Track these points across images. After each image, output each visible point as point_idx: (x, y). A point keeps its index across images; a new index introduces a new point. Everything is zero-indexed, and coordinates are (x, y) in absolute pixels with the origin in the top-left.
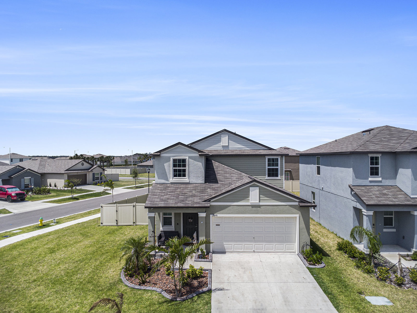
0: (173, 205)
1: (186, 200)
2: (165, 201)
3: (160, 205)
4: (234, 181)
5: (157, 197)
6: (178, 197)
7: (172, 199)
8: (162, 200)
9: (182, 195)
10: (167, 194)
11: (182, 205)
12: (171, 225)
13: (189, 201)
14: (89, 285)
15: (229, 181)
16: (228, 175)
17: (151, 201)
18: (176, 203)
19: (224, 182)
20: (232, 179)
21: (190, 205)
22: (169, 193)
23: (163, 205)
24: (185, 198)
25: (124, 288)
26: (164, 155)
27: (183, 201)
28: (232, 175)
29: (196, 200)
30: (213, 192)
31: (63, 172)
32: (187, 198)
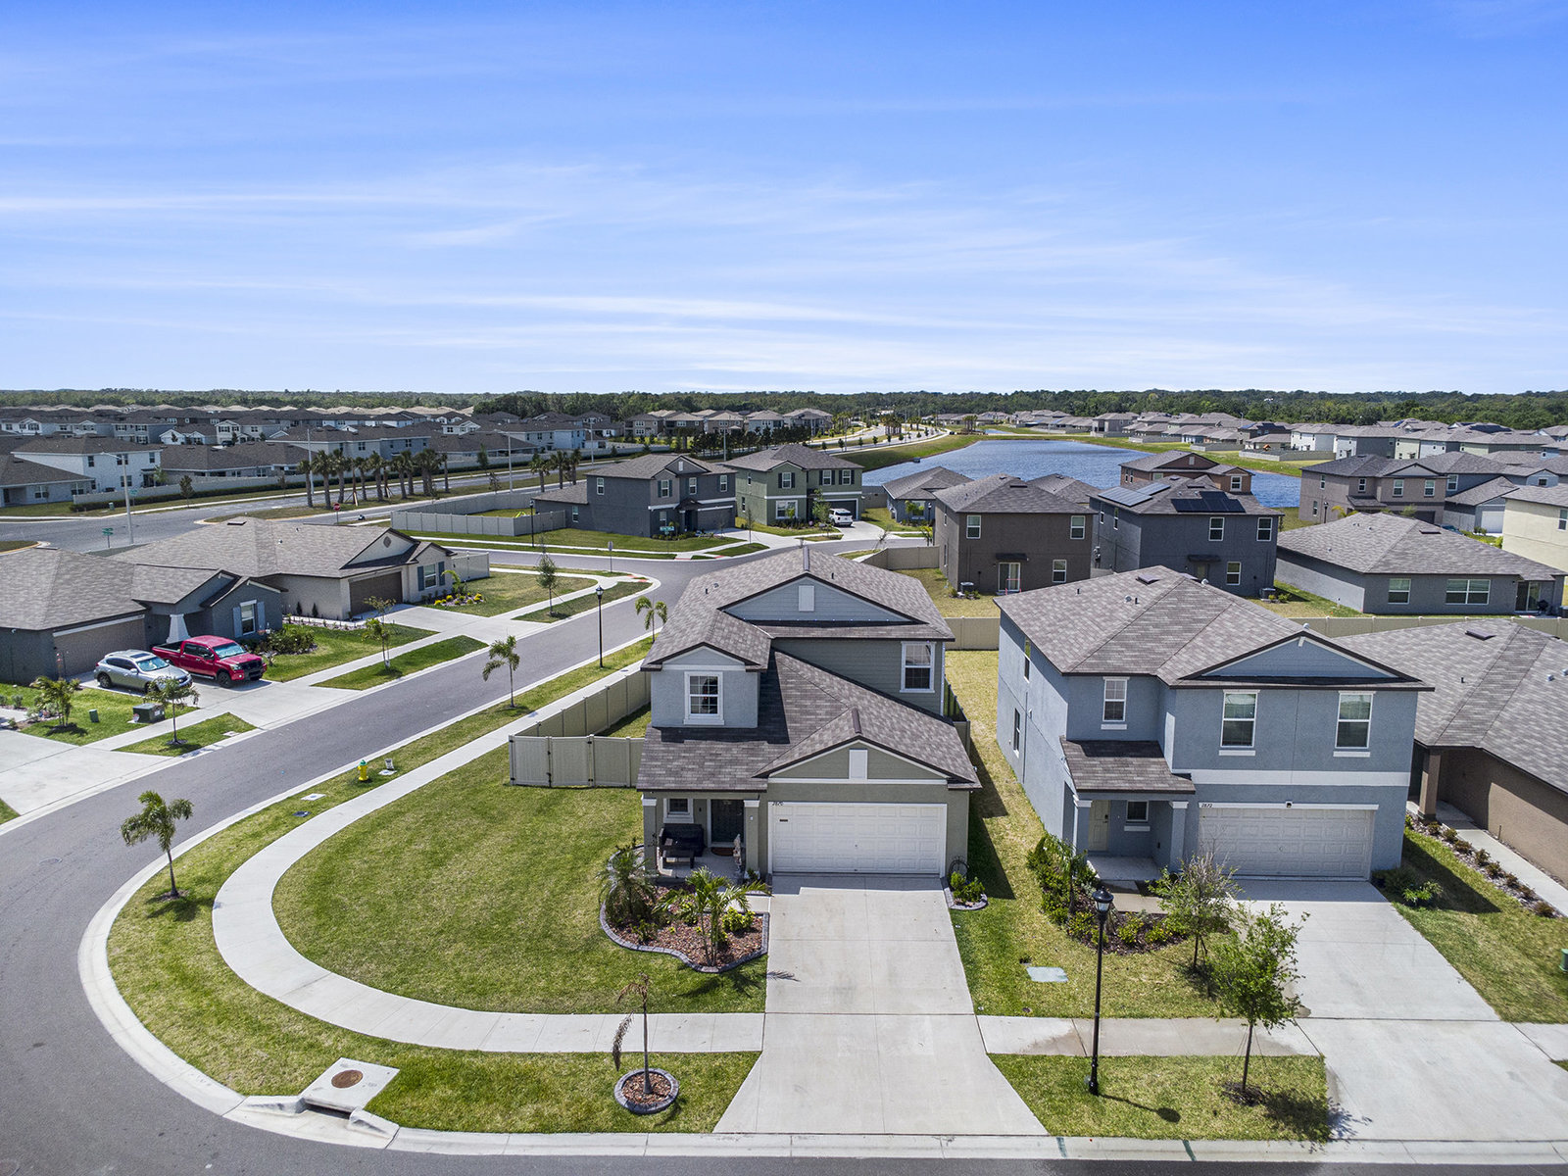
0: (694, 786)
1: (720, 773)
2: (676, 774)
3: (667, 786)
4: (821, 720)
5: (659, 763)
6: (702, 766)
7: (689, 769)
8: (670, 773)
9: (711, 760)
10: (680, 757)
11: (712, 786)
12: (687, 811)
13: (725, 774)
14: (548, 942)
15: (810, 720)
16: (808, 703)
17: (649, 775)
18: (700, 781)
19: (798, 725)
20: (818, 714)
21: (727, 787)
22: (683, 755)
23: (673, 786)
24: (716, 767)
25: (612, 949)
26: (668, 667)
27: (713, 775)
28: (819, 702)
29: (741, 772)
30: (774, 753)
31: (338, 574)
32: (721, 767)
